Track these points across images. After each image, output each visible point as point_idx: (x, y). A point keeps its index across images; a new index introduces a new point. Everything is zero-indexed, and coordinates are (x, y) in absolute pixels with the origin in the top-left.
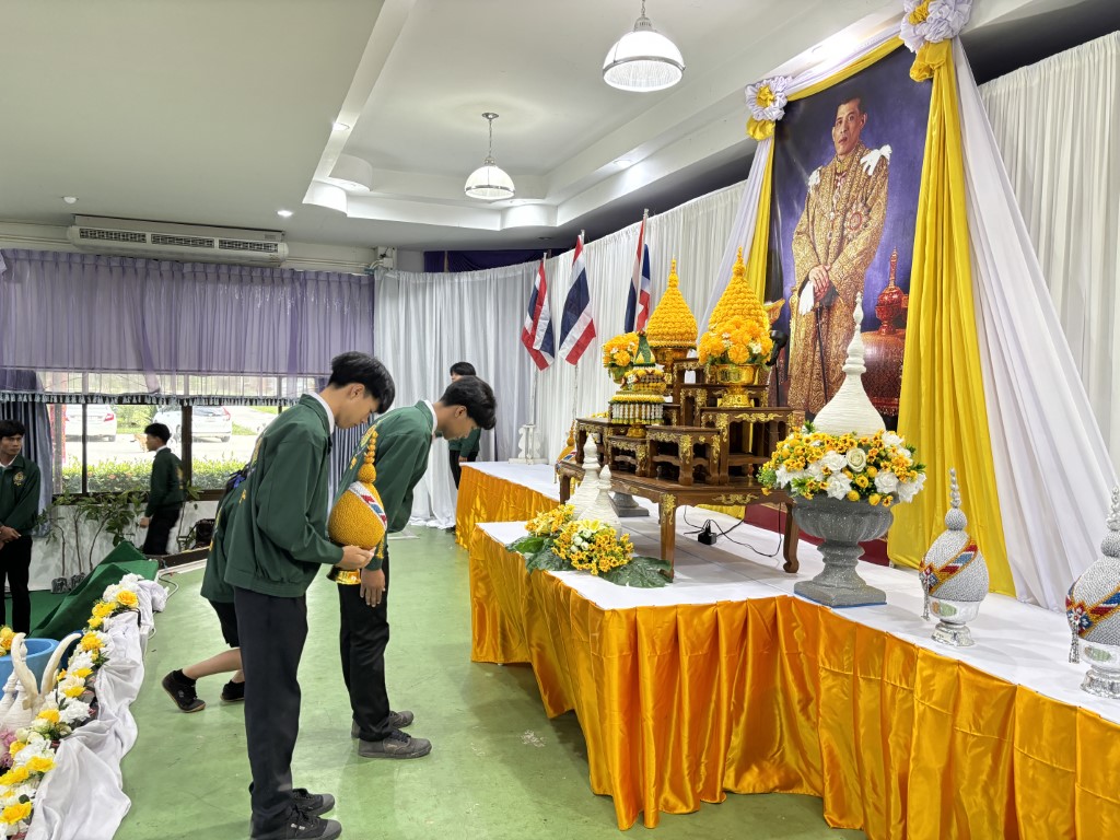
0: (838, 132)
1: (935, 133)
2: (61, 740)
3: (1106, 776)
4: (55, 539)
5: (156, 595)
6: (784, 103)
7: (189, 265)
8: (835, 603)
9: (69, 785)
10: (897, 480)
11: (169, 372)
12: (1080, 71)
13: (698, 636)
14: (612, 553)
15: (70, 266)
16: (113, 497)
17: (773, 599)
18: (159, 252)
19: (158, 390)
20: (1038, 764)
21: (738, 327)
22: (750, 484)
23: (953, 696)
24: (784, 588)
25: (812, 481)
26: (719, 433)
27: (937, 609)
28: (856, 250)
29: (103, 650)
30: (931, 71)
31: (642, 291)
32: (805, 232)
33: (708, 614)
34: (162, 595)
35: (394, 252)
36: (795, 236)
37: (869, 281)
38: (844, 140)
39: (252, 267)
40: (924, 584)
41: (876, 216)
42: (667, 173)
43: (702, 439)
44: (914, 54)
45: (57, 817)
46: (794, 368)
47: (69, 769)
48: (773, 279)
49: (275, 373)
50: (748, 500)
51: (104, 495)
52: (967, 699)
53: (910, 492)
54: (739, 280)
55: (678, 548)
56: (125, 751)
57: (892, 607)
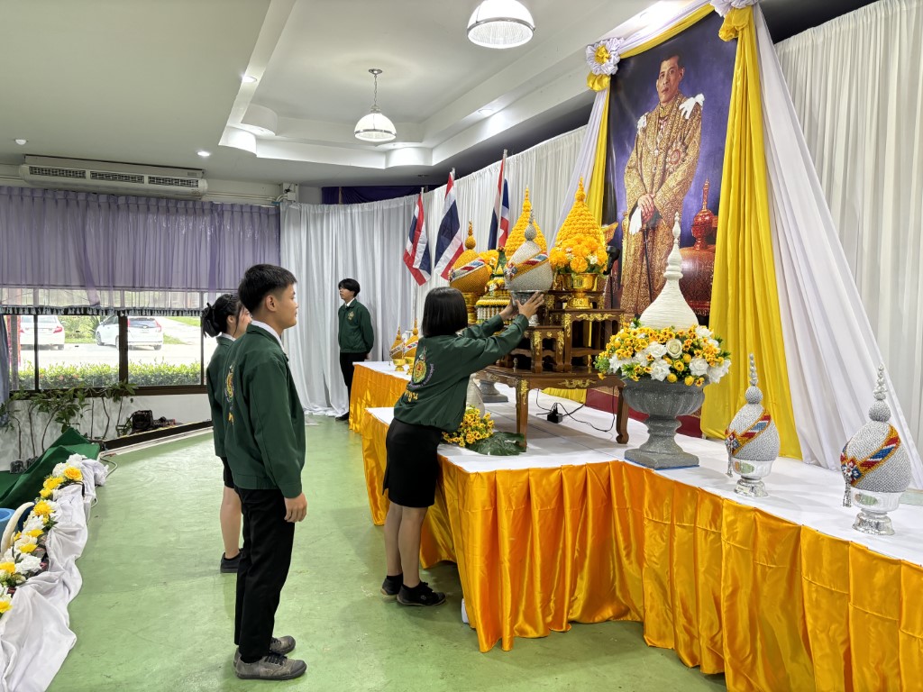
0: (661, 84)
1: (739, 83)
2: (17, 587)
3: (872, 595)
4: (13, 428)
5: (98, 472)
6: (617, 60)
7: (124, 198)
8: (657, 466)
9: (23, 625)
10: (707, 365)
11: (107, 288)
12: (856, 31)
13: (546, 495)
14: (476, 429)
15: (22, 199)
16: (61, 393)
17: (608, 464)
18: (98, 186)
19: (98, 303)
20: (819, 589)
21: (579, 243)
22: (590, 372)
23: (752, 536)
24: (618, 455)
25: (639, 366)
26: (563, 329)
27: (738, 468)
28: (676, 180)
29: (52, 515)
30: (736, 32)
31: (502, 218)
32: (635, 167)
33: (554, 476)
34: (102, 471)
35: (297, 188)
36: (626, 170)
37: (687, 206)
38: (666, 90)
39: (177, 200)
40: (728, 449)
41: (692, 152)
42: (522, 121)
43: (550, 335)
44: (723, 18)
45: (13, 649)
46: (626, 278)
47: (23, 611)
48: (609, 206)
49: (198, 289)
50: (587, 384)
51: (53, 391)
52: (763, 537)
53: (718, 374)
54: (580, 203)
55: (531, 425)
56: (72, 596)
57: (703, 469)
